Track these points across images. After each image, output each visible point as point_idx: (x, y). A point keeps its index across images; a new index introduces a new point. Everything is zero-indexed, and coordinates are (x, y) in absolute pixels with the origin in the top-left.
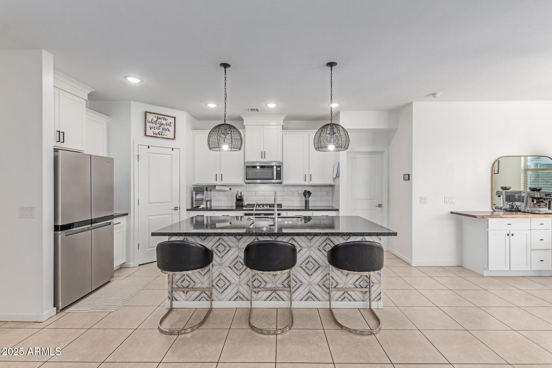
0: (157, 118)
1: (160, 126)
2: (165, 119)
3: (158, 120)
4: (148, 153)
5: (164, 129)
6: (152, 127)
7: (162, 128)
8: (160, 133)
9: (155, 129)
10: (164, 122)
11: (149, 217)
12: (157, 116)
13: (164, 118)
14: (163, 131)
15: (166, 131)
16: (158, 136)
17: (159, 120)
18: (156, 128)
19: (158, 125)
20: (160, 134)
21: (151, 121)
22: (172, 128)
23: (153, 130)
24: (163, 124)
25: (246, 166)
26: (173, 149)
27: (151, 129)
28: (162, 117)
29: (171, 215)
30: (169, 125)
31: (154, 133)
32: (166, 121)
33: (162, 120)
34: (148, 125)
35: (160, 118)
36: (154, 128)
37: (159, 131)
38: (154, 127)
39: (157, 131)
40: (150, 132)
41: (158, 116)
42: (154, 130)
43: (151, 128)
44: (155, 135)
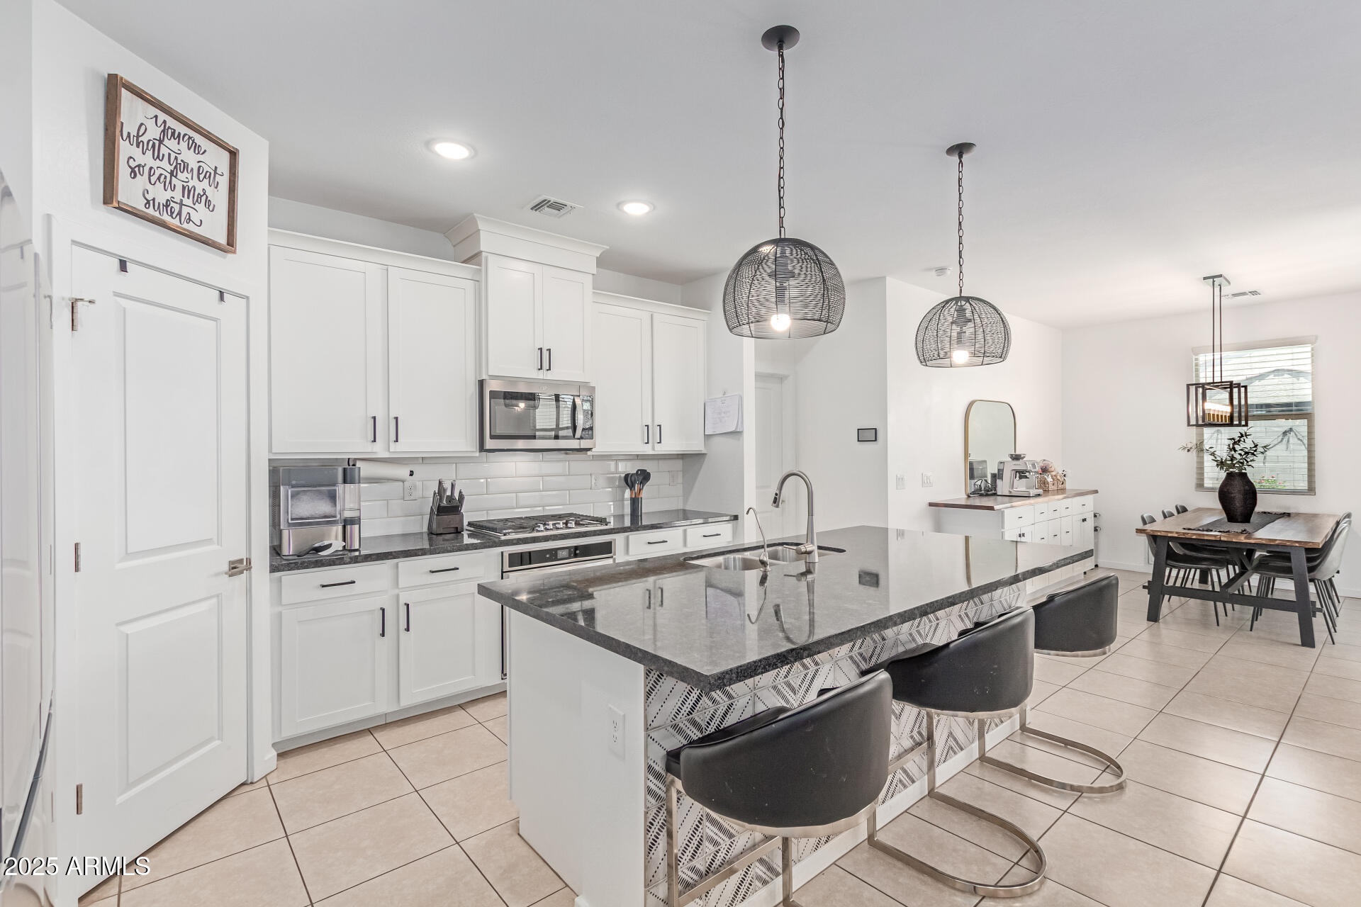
0: (163, 131)
1: (172, 173)
2: (196, 148)
3: (166, 142)
4: (117, 294)
5: (189, 192)
6: (139, 166)
7: (184, 188)
8: (172, 204)
9: (153, 179)
10: (190, 158)
11: (127, 629)
12: (162, 116)
13: (190, 138)
14: (186, 201)
15: (197, 205)
16: (166, 218)
17: (172, 144)
18: (159, 178)
19: (165, 164)
20: (172, 213)
21: (134, 133)
22: (219, 197)
23: (142, 181)
24: (186, 166)
25: (491, 392)
26: (221, 294)
27: (134, 174)
28: (181, 129)
29: (214, 600)
30: (211, 176)
31: (148, 202)
32: (200, 157)
33: (184, 145)
34: (125, 149)
35: (173, 134)
36: (150, 176)
37: (169, 194)
38: (146, 169)
39: (161, 195)
40: (130, 190)
41: (165, 122)
42: (150, 187)
43: (133, 170)
44: (151, 211)
